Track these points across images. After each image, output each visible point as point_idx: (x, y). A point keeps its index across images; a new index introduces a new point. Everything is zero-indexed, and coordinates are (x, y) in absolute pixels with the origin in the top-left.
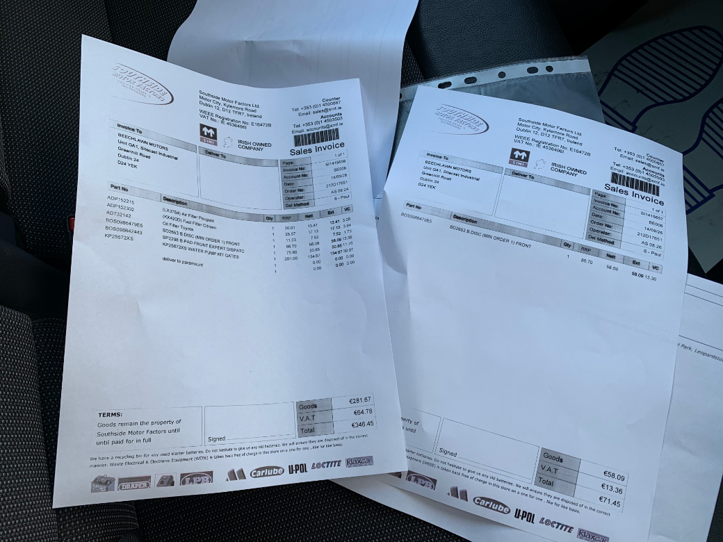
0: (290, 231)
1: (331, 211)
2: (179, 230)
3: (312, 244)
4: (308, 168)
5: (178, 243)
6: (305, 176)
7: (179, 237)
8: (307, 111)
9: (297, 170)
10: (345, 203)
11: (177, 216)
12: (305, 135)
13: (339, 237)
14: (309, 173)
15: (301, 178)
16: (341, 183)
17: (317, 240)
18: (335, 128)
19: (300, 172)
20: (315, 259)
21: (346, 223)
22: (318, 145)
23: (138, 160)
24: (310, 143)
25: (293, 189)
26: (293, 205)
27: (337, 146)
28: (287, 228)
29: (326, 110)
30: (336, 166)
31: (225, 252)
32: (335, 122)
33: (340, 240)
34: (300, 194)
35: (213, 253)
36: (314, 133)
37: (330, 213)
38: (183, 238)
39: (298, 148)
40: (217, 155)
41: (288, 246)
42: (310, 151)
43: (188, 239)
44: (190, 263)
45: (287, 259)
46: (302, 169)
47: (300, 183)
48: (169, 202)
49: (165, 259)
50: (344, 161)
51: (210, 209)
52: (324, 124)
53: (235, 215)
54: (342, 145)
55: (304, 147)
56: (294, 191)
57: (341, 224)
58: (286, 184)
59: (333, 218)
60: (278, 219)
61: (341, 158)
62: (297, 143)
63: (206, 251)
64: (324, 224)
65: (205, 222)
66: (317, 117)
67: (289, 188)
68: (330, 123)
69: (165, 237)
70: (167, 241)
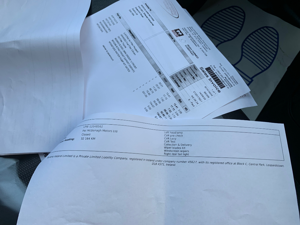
0: (159, 86)
1: (181, 101)
2: (121, 43)
3: (158, 100)
4: (198, 78)
5: (115, 47)
6: (194, 78)
7: (118, 45)
8: (224, 70)
9: (194, 73)
10: (189, 106)
11: (126, 39)
12: (213, 72)
13: (169, 112)
14: (196, 80)
15: (191, 77)
16: (200, 99)
17: (161, 101)
18: (225, 85)
19: (194, 75)
20: (151, 106)
21: (178, 112)
22: (212, 79)
23: (137, 15)
24: (211, 75)
25: (183, 76)
26: (174, 80)
27: (217, 89)
28: (160, 83)
29: (229, 79)
30: (207, 92)
31: (127, 65)
32: (227, 85)
33: (167, 113)
34: (182, 80)
35: (122, 61)
36: (216, 76)
37: (180, 101)
38: (119, 47)
39: (205, 71)
40: (172, 38)
41: (151, 89)
42: (207, 76)
43: (120, 48)
44: (110, 56)
45: (143, 92)
46: (196, 75)
47: (188, 77)
48: (129, 33)
49: (104, 46)
50: (212, 95)
51: (142, 48)
52: (223, 80)
53: (149, 58)
54: (219, 91)
55: (207, 73)
56: (182, 77)
57: (176, 110)
58: (183, 71)
59: (178, 104)
60: (162, 76)
61: (213, 93)
62: (207, 69)
63: (121, 58)
64: (172, 100)
65: (134, 50)
66: (224, 76)
67: (183, 74)
68: (225, 82)
69: (113, 41)
70: (112, 42)
